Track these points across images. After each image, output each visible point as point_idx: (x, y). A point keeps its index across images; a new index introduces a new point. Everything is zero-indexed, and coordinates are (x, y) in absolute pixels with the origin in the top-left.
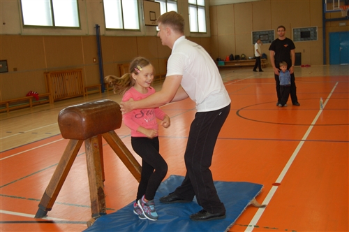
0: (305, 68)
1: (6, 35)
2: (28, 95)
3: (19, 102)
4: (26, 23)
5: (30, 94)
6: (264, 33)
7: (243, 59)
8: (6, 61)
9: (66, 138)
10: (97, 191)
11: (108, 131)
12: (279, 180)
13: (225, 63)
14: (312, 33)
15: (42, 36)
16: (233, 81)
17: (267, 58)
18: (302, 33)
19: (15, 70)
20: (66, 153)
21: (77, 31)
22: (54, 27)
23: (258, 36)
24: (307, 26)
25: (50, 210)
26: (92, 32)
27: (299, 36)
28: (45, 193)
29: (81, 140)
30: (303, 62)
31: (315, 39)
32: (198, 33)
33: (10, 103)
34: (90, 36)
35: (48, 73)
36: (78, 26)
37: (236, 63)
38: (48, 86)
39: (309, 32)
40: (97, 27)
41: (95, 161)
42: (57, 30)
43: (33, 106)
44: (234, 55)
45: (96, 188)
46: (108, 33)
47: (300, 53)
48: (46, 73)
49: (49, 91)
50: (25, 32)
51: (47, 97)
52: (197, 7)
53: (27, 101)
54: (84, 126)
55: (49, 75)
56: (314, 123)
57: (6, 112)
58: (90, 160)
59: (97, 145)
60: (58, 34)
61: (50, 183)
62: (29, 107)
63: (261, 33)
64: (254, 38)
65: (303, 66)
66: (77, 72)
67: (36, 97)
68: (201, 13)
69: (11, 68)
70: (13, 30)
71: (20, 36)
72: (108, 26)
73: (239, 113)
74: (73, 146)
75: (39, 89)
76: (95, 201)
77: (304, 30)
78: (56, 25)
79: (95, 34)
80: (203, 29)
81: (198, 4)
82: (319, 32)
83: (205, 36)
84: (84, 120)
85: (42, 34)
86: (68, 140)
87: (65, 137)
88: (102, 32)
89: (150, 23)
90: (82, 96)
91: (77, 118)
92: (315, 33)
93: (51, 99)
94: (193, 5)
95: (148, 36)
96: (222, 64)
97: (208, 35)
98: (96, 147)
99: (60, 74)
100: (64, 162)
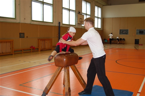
0: (140, 46)
1: (25, 23)
2: (31, 47)
3: (28, 50)
4: (33, 19)
5: (32, 47)
6: (124, 30)
7: (115, 40)
8: (24, 33)
9: (57, 66)
10: (68, 89)
11: (73, 65)
12: (140, 91)
13: (108, 41)
17: (125, 41)
19: (27, 37)
20: (56, 72)
21: (52, 24)
22: (43, 22)
23: (122, 31)
25: (47, 94)
26: (57, 25)
27: (139, 33)
28: (46, 87)
29: (62, 67)
30: (140, 43)
32: (98, 28)
33: (24, 50)
35: (39, 39)
36: (52, 22)
39: (143, 31)
40: (60, 23)
41: (68, 76)
42: (44, 23)
45: (68, 87)
46: (63, 26)
47: (139, 40)
49: (39, 46)
50: (32, 23)
51: (38, 49)
52: (98, 18)
53: (30, 50)
54: (65, 62)
55: (40, 40)
57: (22, 53)
58: (66, 76)
60: (45, 25)
61: (49, 83)
62: (31, 52)
63: (123, 30)
64: (120, 32)
65: (140, 45)
66: (50, 40)
67: (34, 48)
68: (100, 20)
69: (25, 36)
70: (28, 21)
71: (30, 24)
72: (63, 23)
73: (117, 62)
74: (59, 69)
75: (35, 46)
76: (67, 93)
77: (141, 30)
78: (44, 21)
79: (58, 25)
80: (99, 27)
81: (99, 17)
83: (100, 29)
84: (65, 60)
85: (38, 24)
88: (61, 25)
89: (80, 23)
90: (51, 50)
94: (96, 17)
95: (78, 28)
96: (106, 41)
97: (102, 29)
99: (44, 40)
100: (55, 76)
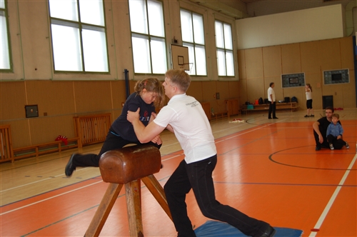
1: (38, 80)
2: (57, 140)
3: (49, 146)
4: (57, 69)
5: (59, 138)
6: (294, 76)
8: (37, 105)
9: (107, 182)
11: (147, 176)
12: (318, 226)
13: (254, 107)
14: (343, 75)
15: (72, 81)
16: (263, 125)
17: (297, 102)
18: (333, 75)
19: (45, 114)
20: (106, 197)
21: (107, 76)
22: (84, 72)
23: (288, 79)
24: (338, 69)
26: (121, 77)
27: (331, 79)
29: (121, 184)
30: (335, 106)
31: (347, 82)
32: (227, 77)
33: (39, 148)
34: (119, 81)
35: (77, 117)
36: (107, 71)
37: (265, 106)
38: (77, 131)
39: (341, 74)
40: (126, 72)
41: (135, 205)
42: (87, 75)
43: (62, 150)
44: (263, 99)
45: (137, 232)
46: (136, 78)
47: (332, 96)
48: (75, 118)
49: (78, 135)
50: (56, 77)
51: (76, 142)
52: (225, 50)
53: (57, 145)
54: (125, 170)
55: (78, 119)
56: (350, 167)
57: (35, 156)
58: (131, 204)
59: (137, 189)
60: (88, 79)
61: (90, 227)
62: (58, 151)
63: (291, 76)
64: (283, 81)
66: (106, 116)
67: (65, 141)
68: (230, 56)
69: (41, 113)
70: (44, 75)
71: (51, 81)
72: (137, 71)
73: (272, 157)
74: (113, 189)
75: (68, 134)
77: (335, 73)
78: (86, 70)
79: (124, 79)
80: (231, 73)
81: (226, 48)
82: (351, 74)
83: (233, 79)
84: (125, 164)
85: (72, 79)
86: (109, 183)
87: (106, 180)
88: (131, 77)
89: (179, 67)
91: (118, 162)
92: (347, 75)
93: (80, 144)
94: (221, 49)
96: (251, 107)
97: (237, 79)
98: (136, 191)
99: (89, 118)
100: (104, 206)
